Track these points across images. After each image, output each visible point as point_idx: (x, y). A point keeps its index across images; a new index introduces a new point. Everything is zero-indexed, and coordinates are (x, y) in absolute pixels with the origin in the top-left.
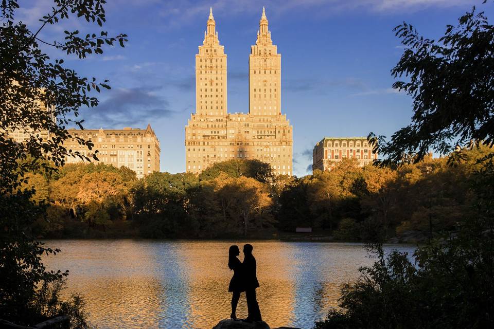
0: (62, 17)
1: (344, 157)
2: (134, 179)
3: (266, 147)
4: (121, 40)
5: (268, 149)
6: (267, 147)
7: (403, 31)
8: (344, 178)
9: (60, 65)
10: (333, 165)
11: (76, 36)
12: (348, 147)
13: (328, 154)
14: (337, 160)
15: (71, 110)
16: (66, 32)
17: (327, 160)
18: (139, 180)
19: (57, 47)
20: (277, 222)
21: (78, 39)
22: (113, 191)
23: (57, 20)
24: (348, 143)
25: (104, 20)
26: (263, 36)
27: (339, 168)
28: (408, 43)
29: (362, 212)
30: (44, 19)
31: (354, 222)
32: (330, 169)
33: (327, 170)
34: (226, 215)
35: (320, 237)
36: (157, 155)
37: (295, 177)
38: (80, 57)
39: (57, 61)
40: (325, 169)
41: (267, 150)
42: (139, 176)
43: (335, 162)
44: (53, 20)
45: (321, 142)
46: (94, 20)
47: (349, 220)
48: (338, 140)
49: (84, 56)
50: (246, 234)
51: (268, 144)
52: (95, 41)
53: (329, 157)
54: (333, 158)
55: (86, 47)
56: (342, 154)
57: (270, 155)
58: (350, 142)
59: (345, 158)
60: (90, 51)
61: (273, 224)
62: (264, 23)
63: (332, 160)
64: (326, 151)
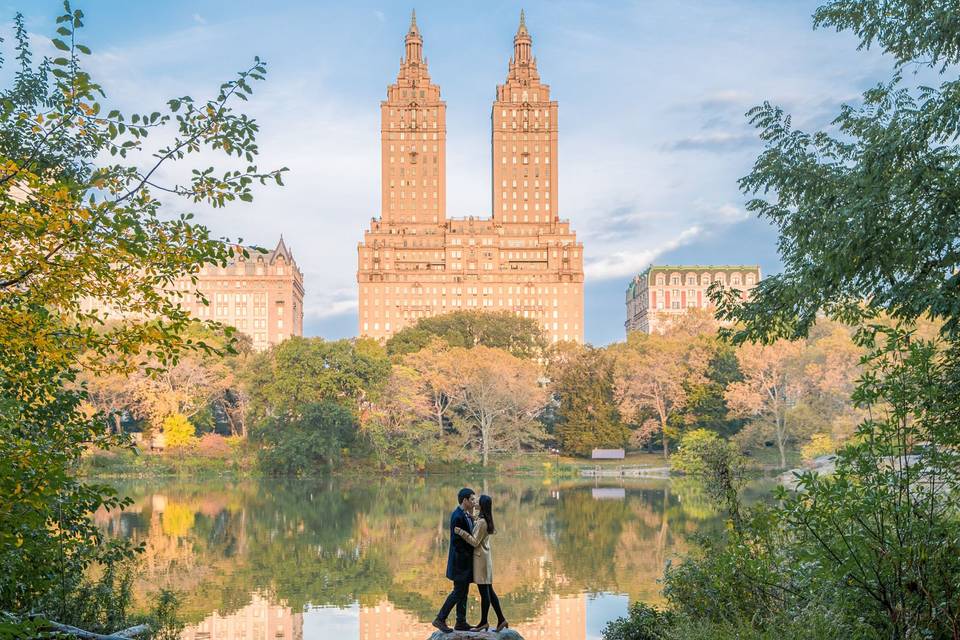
0: (190, 150)
1: (691, 305)
2: (247, 351)
3: (527, 285)
4: (278, 177)
5: (533, 289)
6: (529, 285)
7: (764, 117)
8: (691, 348)
9: (186, 221)
10: (669, 322)
11: (209, 175)
12: (699, 284)
13: (658, 300)
14: (677, 312)
15: (187, 274)
16: (195, 172)
17: (656, 311)
18: (259, 352)
19: (179, 194)
20: (552, 437)
21: (212, 180)
22: (203, 376)
23: (181, 155)
24: (699, 277)
25: (256, 153)
26: (520, 66)
27: (681, 328)
28: (771, 138)
29: (729, 417)
30: (160, 154)
31: (713, 438)
32: (662, 331)
33: (655, 333)
34: (444, 425)
35: (642, 468)
36: (297, 301)
37: (590, 347)
38: (215, 206)
39: (183, 216)
40: (651, 330)
41: (529, 291)
42: (260, 346)
43: (672, 316)
44: (175, 154)
45: (643, 275)
46: (240, 153)
47: (702, 432)
48: (678, 271)
49: (222, 203)
50: (485, 464)
51: (533, 279)
52: (238, 181)
53: (660, 306)
54: (668, 307)
55: (225, 191)
56: (687, 300)
57: (537, 303)
58: (703, 276)
59: (693, 309)
60: (231, 197)
61: (542, 442)
62: (523, 41)
63: (666, 311)
64: (654, 293)
